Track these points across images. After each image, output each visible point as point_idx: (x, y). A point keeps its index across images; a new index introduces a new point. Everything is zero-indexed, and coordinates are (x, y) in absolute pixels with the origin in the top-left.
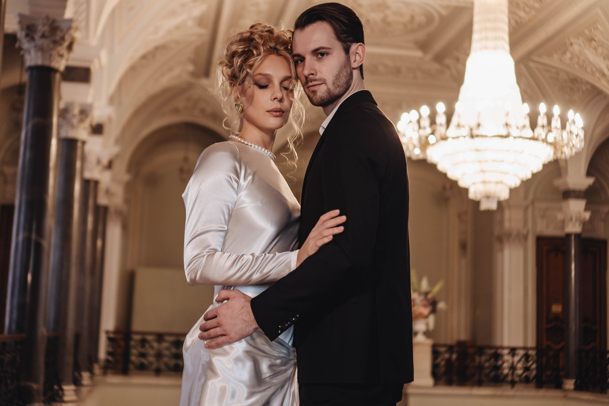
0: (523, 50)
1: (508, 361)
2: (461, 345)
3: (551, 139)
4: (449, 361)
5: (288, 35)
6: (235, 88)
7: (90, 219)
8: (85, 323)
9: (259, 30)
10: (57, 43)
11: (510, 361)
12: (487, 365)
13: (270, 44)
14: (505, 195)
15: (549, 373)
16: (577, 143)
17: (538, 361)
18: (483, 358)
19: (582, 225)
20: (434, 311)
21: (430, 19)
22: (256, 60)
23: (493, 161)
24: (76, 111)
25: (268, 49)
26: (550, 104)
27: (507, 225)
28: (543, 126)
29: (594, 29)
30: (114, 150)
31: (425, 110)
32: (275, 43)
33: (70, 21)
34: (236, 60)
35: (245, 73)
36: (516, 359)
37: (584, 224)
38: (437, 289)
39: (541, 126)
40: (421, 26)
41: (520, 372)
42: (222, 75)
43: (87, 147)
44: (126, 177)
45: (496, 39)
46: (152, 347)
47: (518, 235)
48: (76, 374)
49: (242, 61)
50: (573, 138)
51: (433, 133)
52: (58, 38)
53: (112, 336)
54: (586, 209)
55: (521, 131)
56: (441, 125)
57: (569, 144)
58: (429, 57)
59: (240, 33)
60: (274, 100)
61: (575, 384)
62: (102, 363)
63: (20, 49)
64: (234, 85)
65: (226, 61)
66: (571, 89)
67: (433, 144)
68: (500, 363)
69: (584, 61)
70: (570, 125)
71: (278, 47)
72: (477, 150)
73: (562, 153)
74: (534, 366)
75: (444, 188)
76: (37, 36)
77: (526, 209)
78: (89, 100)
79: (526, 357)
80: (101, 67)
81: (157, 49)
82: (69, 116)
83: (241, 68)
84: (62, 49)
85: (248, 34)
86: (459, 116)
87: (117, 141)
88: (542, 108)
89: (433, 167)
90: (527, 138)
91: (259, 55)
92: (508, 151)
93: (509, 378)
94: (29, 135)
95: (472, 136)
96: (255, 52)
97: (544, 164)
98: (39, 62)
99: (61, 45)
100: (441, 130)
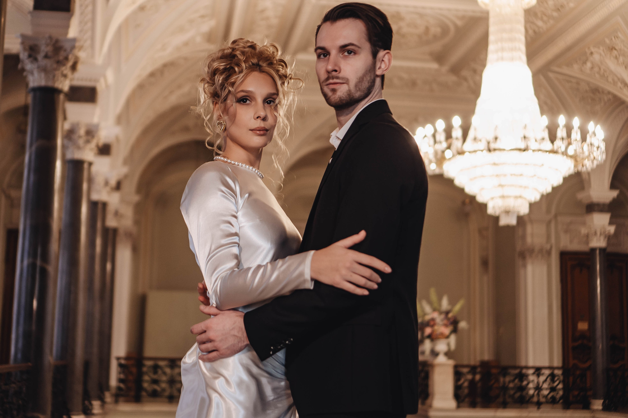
0: (541, 61)
1: (533, 381)
2: (484, 364)
3: (571, 151)
4: (472, 383)
5: (271, 50)
6: (217, 106)
7: (99, 242)
8: (95, 350)
9: (240, 46)
10: (60, 63)
11: (536, 381)
12: (511, 385)
13: (252, 60)
14: (524, 210)
15: (576, 393)
16: (599, 156)
17: (564, 382)
18: (508, 379)
19: (606, 239)
20: (455, 330)
21: (445, 30)
22: (237, 78)
23: (511, 175)
24: (82, 132)
25: (250, 66)
26: (570, 115)
27: (529, 240)
28: (563, 139)
29: (615, 37)
30: (124, 170)
31: (441, 124)
32: (257, 59)
33: (74, 40)
34: (217, 77)
35: (227, 91)
36: (542, 379)
37: (609, 238)
38: (457, 307)
39: (560, 139)
40: (436, 38)
41: (546, 392)
42: (204, 93)
43: (94, 169)
44: (136, 198)
45: (512, 49)
46: (165, 373)
47: (541, 251)
48: (86, 402)
49: (223, 79)
50: (594, 151)
51: (449, 147)
52: (61, 58)
53: (123, 362)
54: (611, 223)
55: (540, 144)
56: (457, 139)
57: (591, 157)
58: (445, 69)
59: (222, 50)
60: (257, 119)
61: (603, 404)
62: (113, 391)
63: (23, 70)
64: (216, 103)
65: (208, 79)
66: (593, 100)
67: (450, 159)
68: (525, 383)
69: (605, 71)
70: (591, 137)
71: (261, 63)
72: (495, 164)
73: (583, 166)
74: (560, 386)
75: (464, 203)
76: (40, 57)
77: (549, 223)
78: (95, 120)
79: (552, 376)
80: (107, 86)
81: (165, 66)
82: (75, 137)
83: (223, 86)
84: (66, 69)
85: (230, 51)
86: (475, 129)
87: (126, 162)
88: (562, 120)
89: (450, 182)
90: (547, 151)
91: (241, 72)
92: (526, 164)
93: (535, 399)
94: (33, 157)
95: (489, 150)
96: (236, 69)
97: (564, 177)
98: (43, 83)
99: (64, 65)
100: (457, 144)
